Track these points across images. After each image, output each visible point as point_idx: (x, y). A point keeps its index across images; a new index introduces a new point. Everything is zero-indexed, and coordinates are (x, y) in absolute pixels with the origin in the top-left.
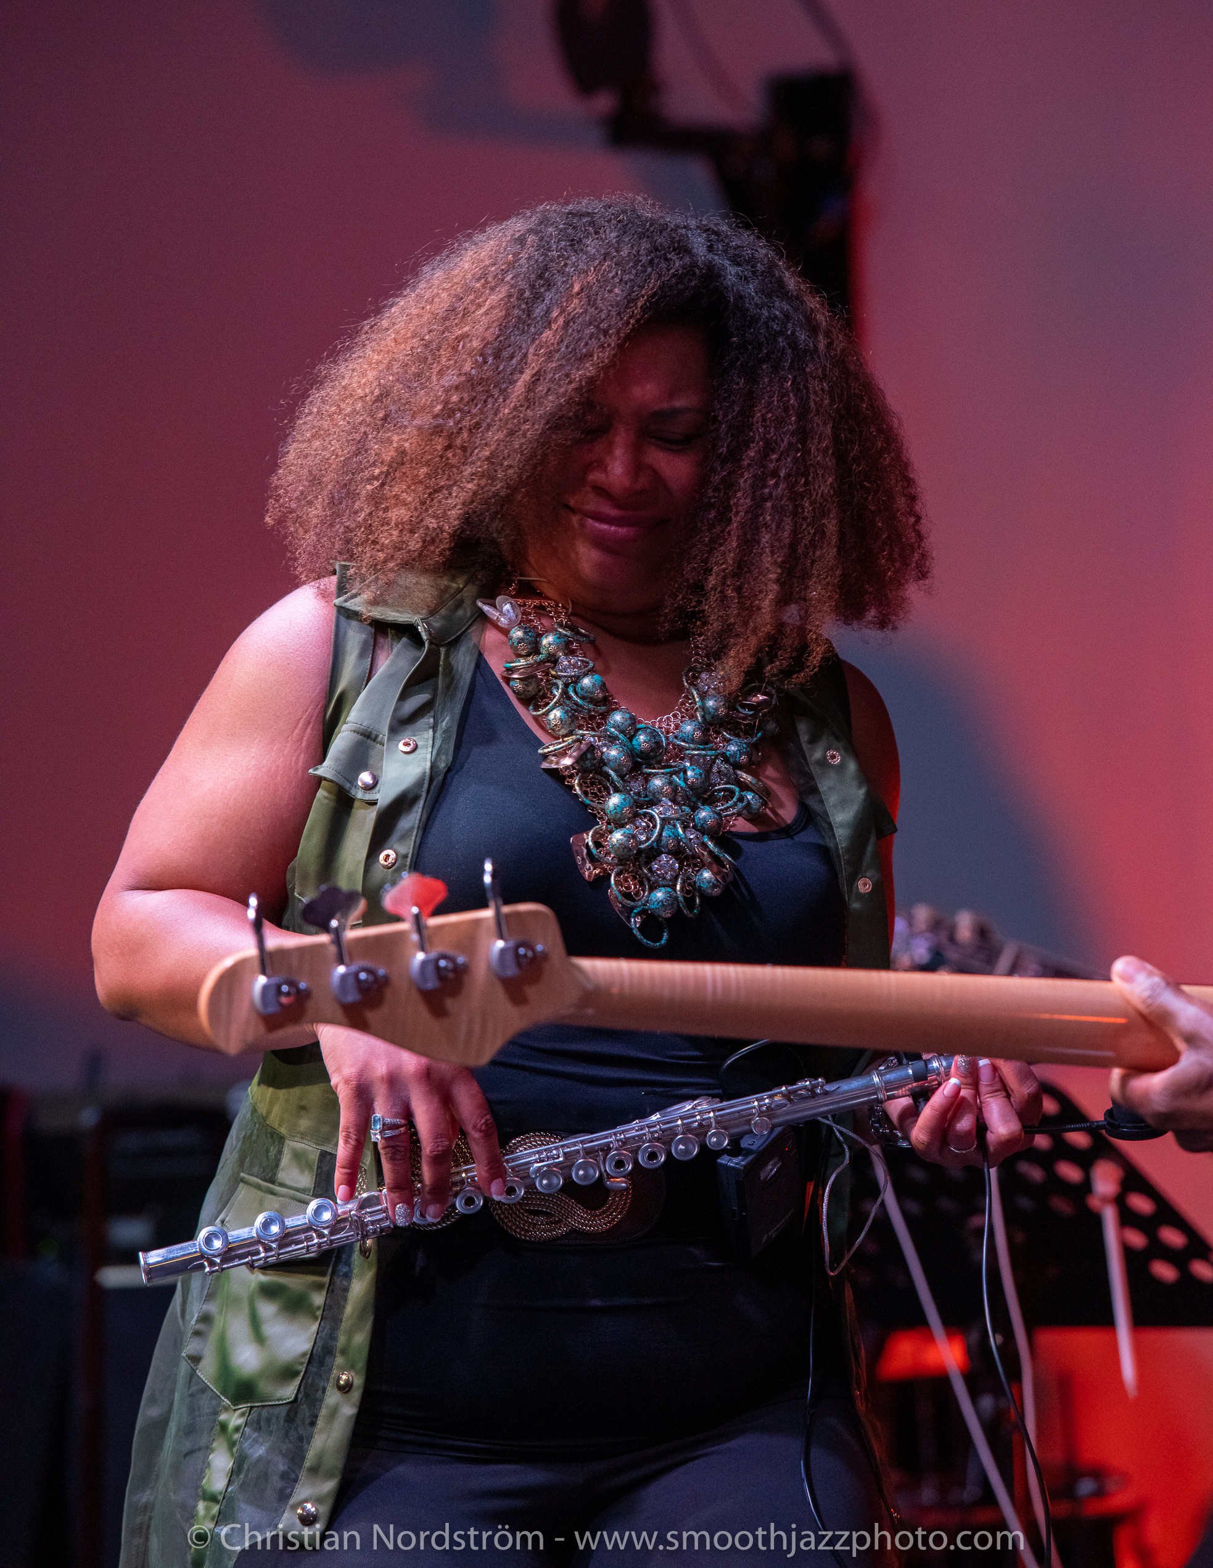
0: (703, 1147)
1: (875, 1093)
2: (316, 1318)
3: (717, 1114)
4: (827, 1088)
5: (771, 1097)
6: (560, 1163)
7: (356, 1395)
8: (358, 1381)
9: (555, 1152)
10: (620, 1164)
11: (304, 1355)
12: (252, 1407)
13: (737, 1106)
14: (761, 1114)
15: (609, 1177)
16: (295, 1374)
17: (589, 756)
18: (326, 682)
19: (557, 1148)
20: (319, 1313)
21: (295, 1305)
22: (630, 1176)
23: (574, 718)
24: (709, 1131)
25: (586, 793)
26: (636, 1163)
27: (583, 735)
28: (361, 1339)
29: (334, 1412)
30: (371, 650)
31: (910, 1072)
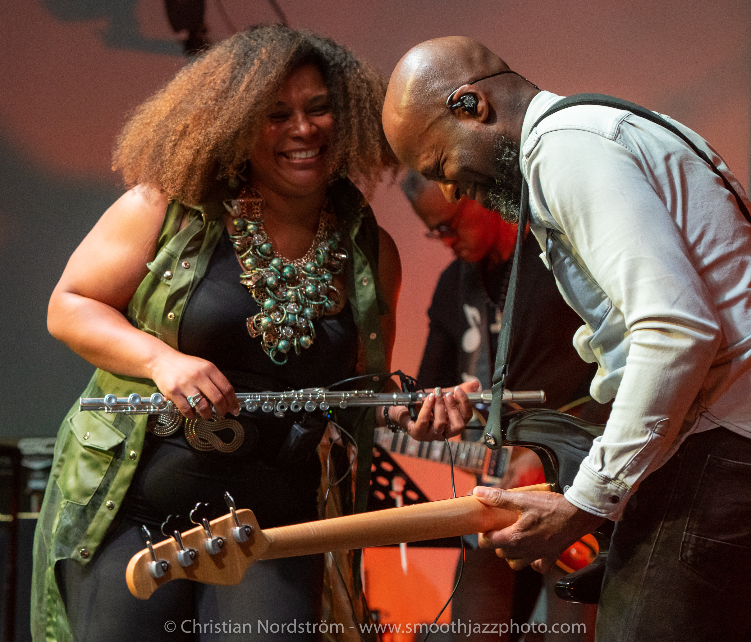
0: (318, 408)
1: (393, 402)
2: (102, 475)
3: (327, 396)
4: (374, 395)
5: (350, 394)
6: (258, 401)
7: (114, 512)
8: (117, 507)
9: (257, 396)
10: (282, 407)
11: (94, 488)
12: (68, 502)
13: (335, 394)
14: (345, 399)
15: (277, 411)
16: (89, 495)
17: (260, 281)
18: (161, 227)
19: (258, 395)
20: (104, 473)
21: (95, 466)
22: (285, 413)
23: (256, 263)
24: (322, 402)
25: (257, 297)
26: (289, 408)
27: (259, 271)
28: (122, 491)
29: (103, 515)
30: (180, 218)
31: (410, 396)
